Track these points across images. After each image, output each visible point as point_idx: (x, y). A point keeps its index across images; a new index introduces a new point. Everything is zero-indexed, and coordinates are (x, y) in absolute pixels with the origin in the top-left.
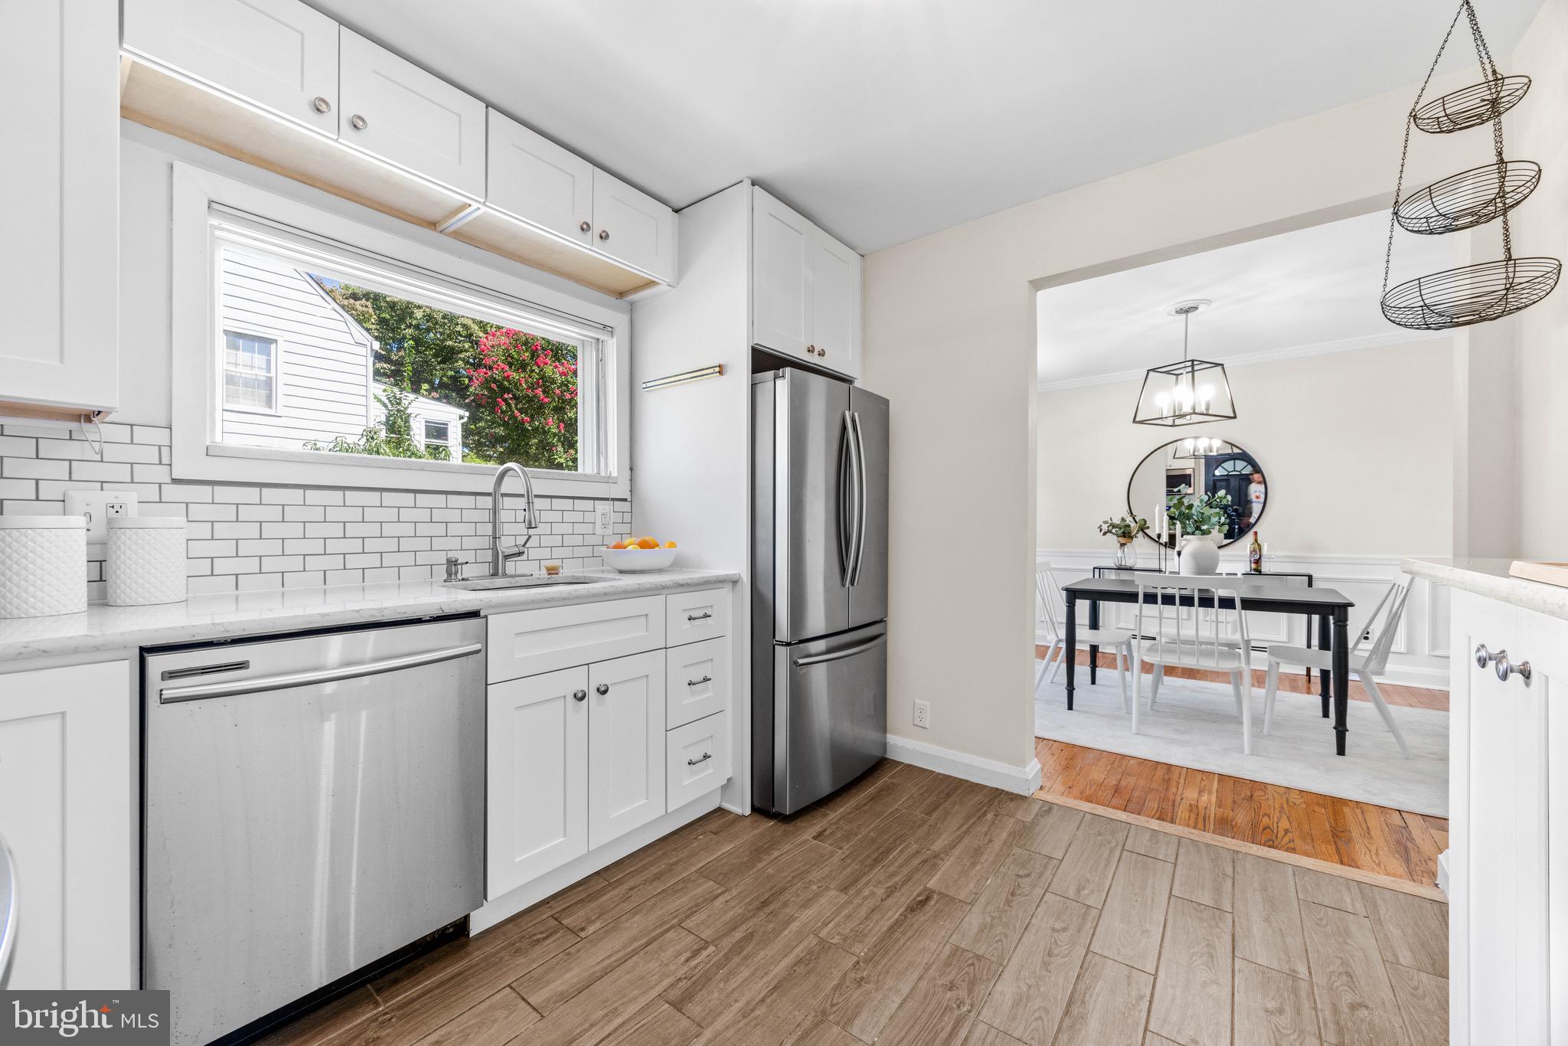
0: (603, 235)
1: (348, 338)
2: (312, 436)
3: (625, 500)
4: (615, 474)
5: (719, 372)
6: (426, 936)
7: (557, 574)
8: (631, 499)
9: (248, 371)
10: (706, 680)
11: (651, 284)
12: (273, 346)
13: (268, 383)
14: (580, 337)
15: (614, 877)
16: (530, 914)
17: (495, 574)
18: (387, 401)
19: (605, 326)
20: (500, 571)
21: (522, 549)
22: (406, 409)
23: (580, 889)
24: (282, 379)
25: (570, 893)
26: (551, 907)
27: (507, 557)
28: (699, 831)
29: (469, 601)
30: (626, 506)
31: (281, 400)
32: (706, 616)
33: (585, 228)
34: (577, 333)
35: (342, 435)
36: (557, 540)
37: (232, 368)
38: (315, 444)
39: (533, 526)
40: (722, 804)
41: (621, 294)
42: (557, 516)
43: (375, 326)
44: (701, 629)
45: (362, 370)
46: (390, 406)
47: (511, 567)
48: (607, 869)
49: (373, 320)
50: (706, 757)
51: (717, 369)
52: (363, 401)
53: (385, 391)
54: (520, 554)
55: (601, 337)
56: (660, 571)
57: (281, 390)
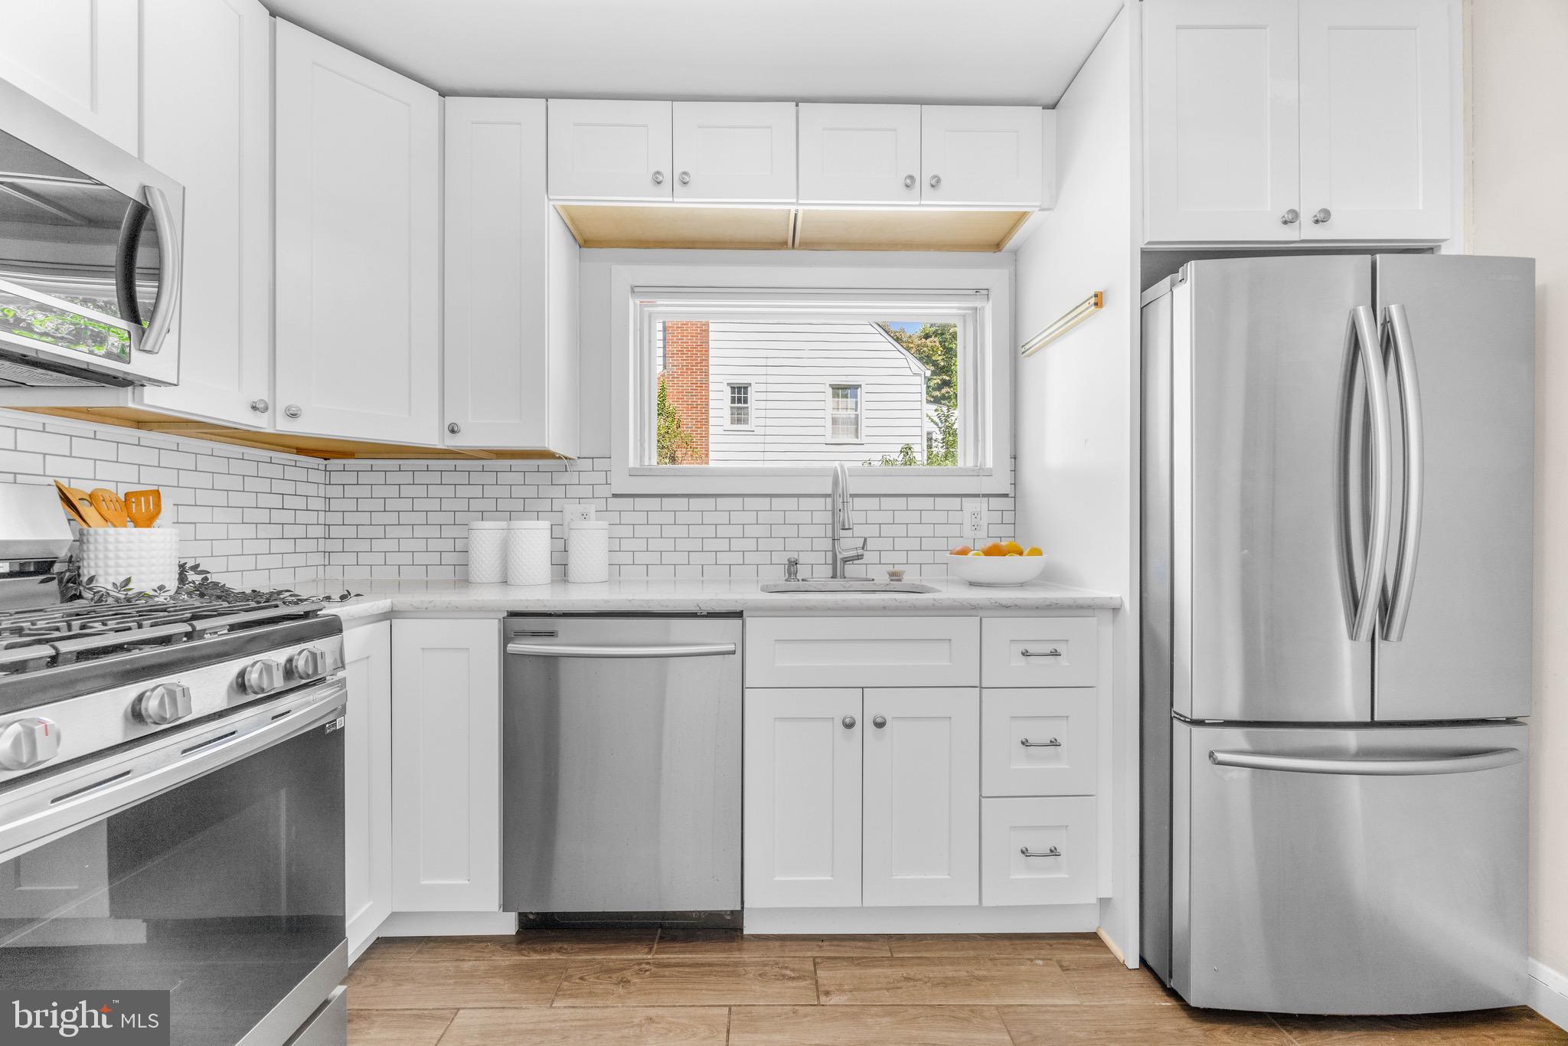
0: (933, 182)
1: (908, 372)
2: (866, 457)
3: (1006, 495)
4: (989, 464)
5: (1096, 304)
6: (694, 912)
7: (900, 580)
8: (1013, 494)
9: (844, 412)
10: (1054, 743)
11: (1022, 217)
12: (859, 390)
13: (856, 421)
14: (960, 312)
15: (900, 952)
16: (802, 943)
17: (834, 576)
18: (937, 420)
19: (977, 291)
20: (838, 574)
21: (860, 552)
22: (953, 425)
23: (860, 944)
24: (864, 414)
25: (847, 943)
26: (821, 947)
27: (845, 561)
28: (1043, 952)
29: (724, 601)
30: (1007, 503)
31: (864, 431)
32: (1055, 653)
33: (910, 183)
34: (959, 308)
35: (887, 454)
36: (914, 544)
37: (835, 412)
38: (870, 463)
39: (847, 527)
40: (1100, 930)
41: (997, 246)
42: (914, 517)
43: (941, 358)
44: (1042, 671)
45: (917, 397)
46: (940, 424)
47: (851, 569)
48: (901, 937)
49: (939, 353)
50: (1054, 852)
51: (1093, 301)
52: (918, 422)
53: (936, 410)
54: (859, 557)
55: (978, 304)
56: (1022, 585)
57: (864, 422)
